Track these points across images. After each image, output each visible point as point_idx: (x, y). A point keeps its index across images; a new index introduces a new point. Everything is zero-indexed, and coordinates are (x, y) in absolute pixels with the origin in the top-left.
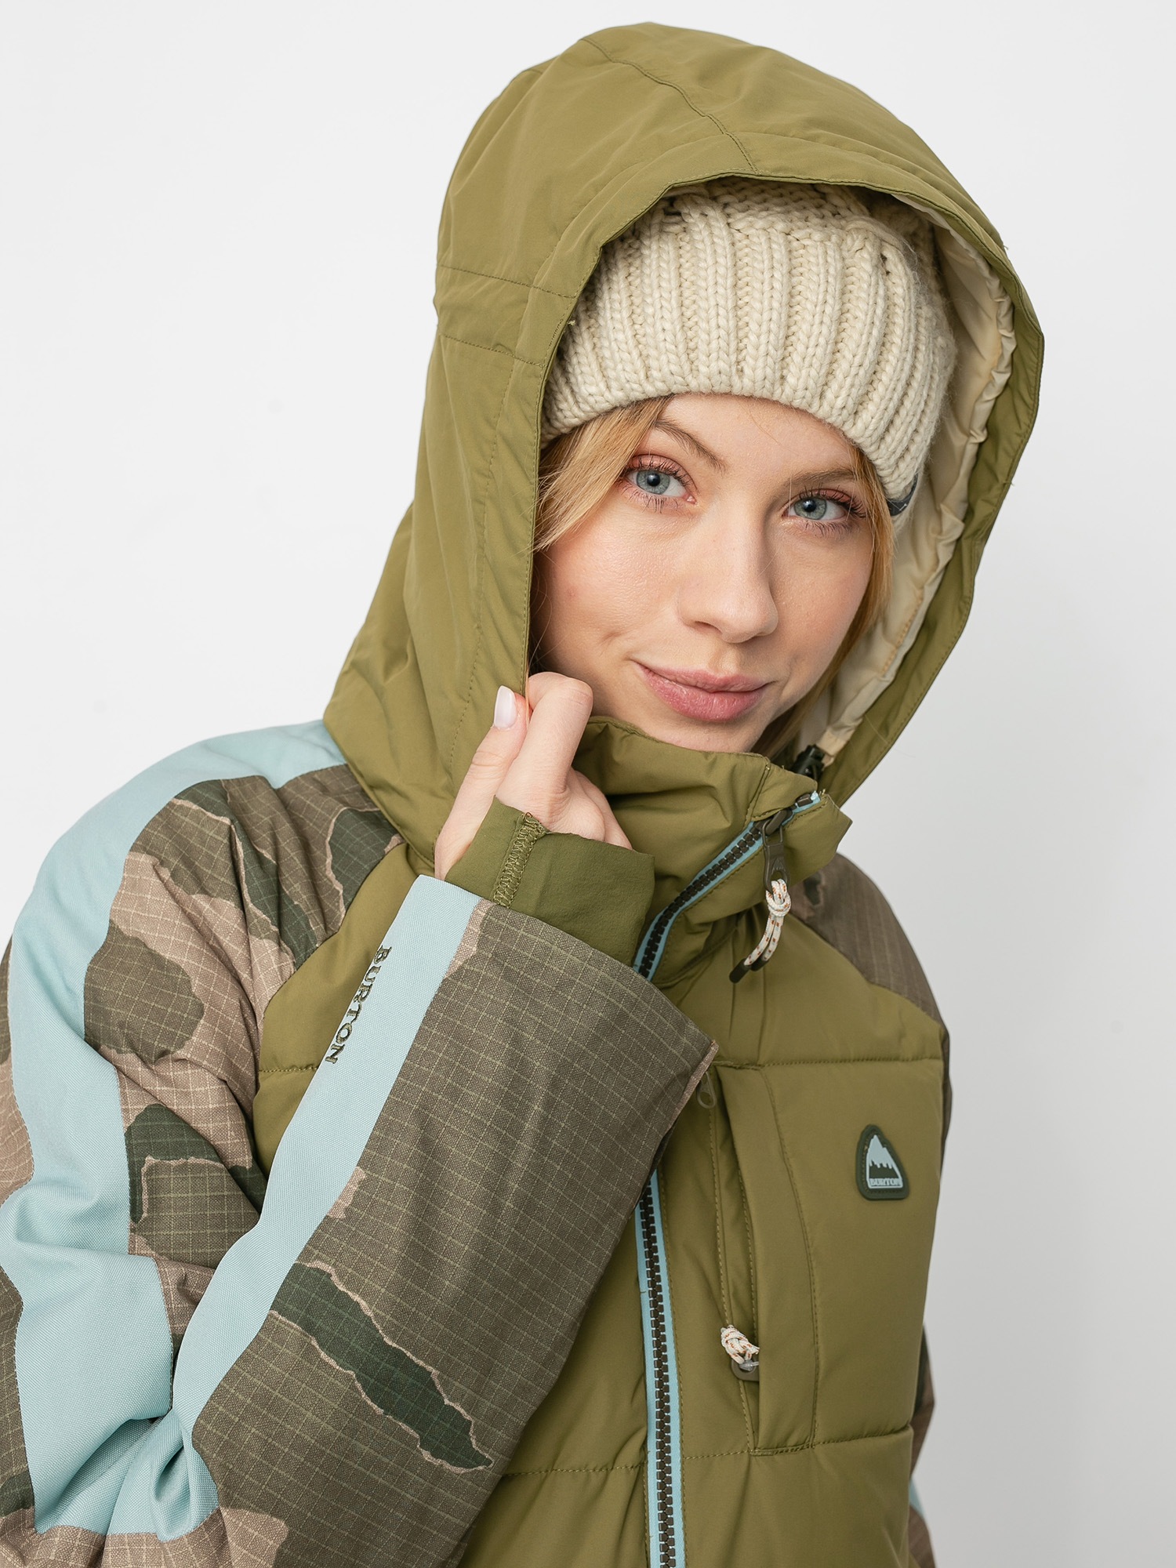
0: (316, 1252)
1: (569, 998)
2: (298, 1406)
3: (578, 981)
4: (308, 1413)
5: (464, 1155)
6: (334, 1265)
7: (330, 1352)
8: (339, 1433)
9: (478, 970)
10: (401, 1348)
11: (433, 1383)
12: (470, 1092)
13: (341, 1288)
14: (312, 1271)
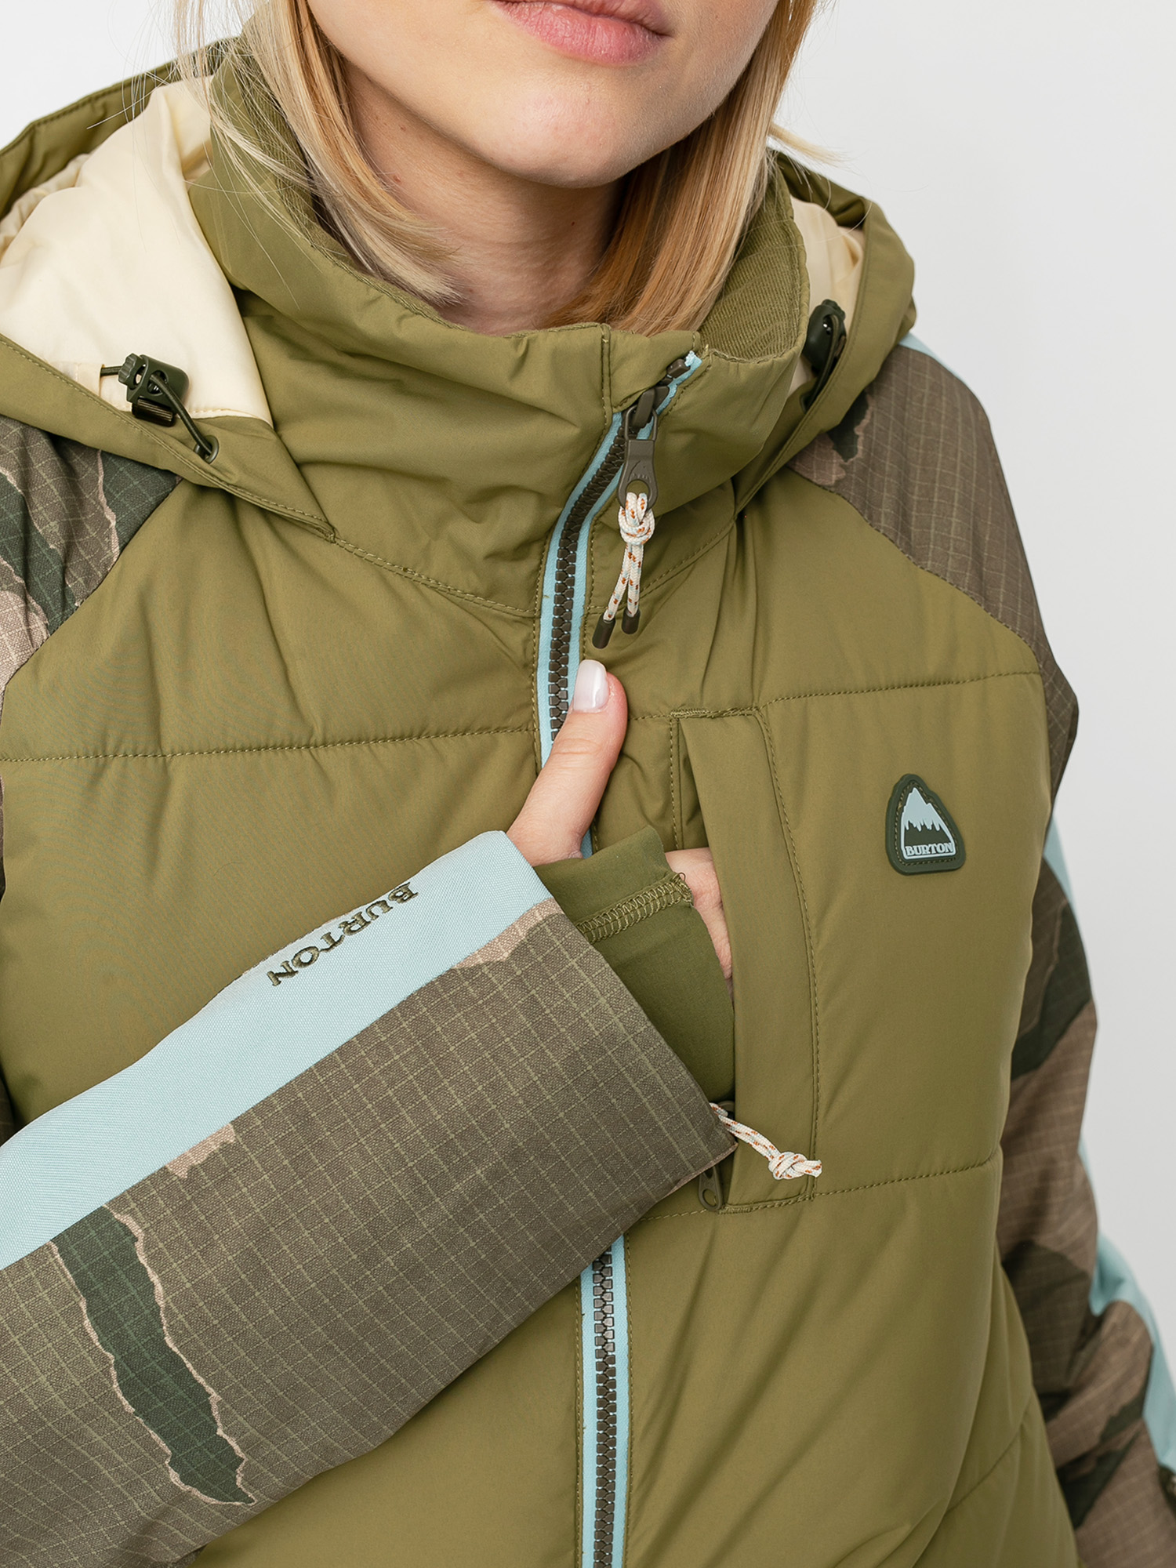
0: (133, 1205)
1: (590, 1067)
2: (34, 1364)
3: (609, 1053)
4: (42, 1377)
5: (363, 1185)
6: (146, 1230)
7: (96, 1323)
8: (69, 1412)
9: (495, 981)
10: (182, 1356)
11: (209, 1407)
12: (408, 1118)
13: (142, 1259)
14: (117, 1226)
